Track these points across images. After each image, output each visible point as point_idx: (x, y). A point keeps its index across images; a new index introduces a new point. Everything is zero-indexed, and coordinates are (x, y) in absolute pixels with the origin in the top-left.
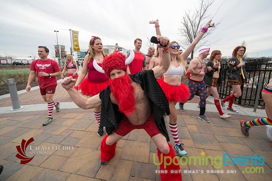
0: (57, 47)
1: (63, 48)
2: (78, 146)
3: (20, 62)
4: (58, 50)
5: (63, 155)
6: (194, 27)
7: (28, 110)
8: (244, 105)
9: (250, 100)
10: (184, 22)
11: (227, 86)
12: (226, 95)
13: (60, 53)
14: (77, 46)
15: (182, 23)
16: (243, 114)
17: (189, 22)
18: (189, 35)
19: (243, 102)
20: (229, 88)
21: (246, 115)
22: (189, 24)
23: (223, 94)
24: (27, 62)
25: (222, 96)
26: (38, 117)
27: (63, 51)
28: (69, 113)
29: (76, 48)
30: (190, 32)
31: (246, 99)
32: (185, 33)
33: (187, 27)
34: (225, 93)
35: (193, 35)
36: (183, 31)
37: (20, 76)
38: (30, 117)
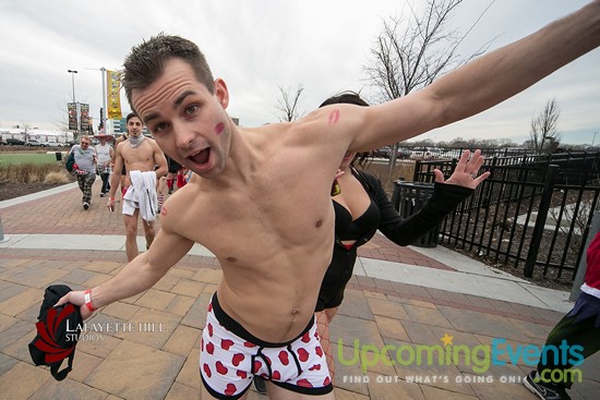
0: (72, 108)
1: (85, 109)
2: (122, 336)
4: (75, 114)
5: (92, 352)
6: (406, 62)
7: (18, 246)
8: (543, 281)
9: (561, 268)
10: (379, 51)
11: (494, 225)
12: (489, 249)
13: (79, 120)
14: (116, 105)
15: (374, 52)
16: (535, 303)
18: (392, 83)
19: (538, 270)
20: (497, 231)
21: (544, 307)
23: (480, 246)
25: (475, 249)
26: (37, 262)
27: (85, 116)
28: (99, 259)
29: (114, 111)
30: (396, 78)
31: (547, 265)
32: (379, 79)
33: (386, 62)
34: (485, 243)
35: (401, 83)
36: (376, 74)
38: (22, 261)
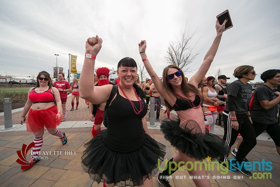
0: (55, 69)
1: (61, 70)
3: (18, 81)
4: (56, 72)
6: (177, 56)
7: (20, 130)
10: (169, 52)
14: (75, 68)
15: (167, 52)
17: (173, 51)
18: (174, 63)
22: (173, 54)
24: (25, 82)
29: (74, 70)
30: (175, 60)
33: (172, 56)
36: (169, 59)
37: (17, 95)
38: (21, 137)
